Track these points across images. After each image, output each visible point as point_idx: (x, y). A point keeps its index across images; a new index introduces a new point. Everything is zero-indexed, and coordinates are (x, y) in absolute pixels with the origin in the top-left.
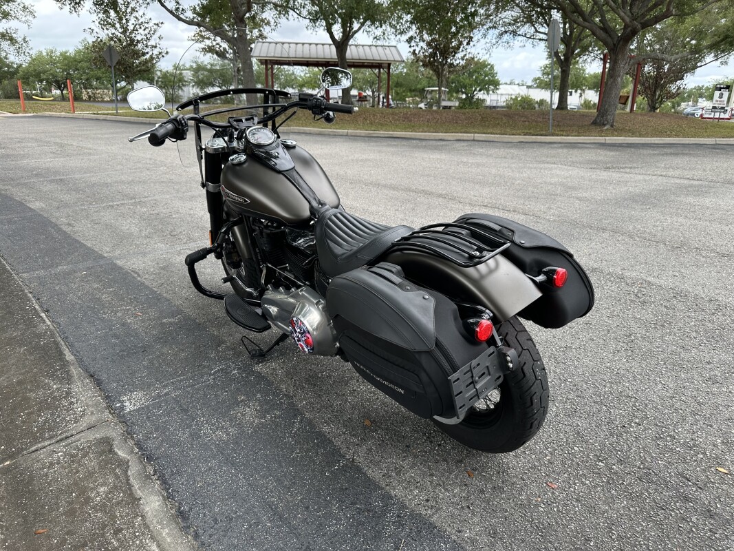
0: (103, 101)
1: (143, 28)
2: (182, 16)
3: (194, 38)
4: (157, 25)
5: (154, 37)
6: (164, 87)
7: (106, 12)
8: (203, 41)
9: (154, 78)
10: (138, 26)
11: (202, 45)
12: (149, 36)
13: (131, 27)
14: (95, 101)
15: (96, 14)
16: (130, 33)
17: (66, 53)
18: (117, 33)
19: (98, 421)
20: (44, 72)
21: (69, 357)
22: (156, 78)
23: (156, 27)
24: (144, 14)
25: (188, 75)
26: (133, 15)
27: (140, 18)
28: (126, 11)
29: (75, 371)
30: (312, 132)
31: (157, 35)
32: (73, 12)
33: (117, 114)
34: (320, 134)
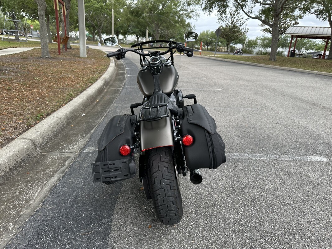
0: (222, 52)
1: (240, 21)
2: (250, 15)
3: (260, 25)
4: (246, 19)
5: (244, 25)
6: (248, 47)
7: (221, 14)
8: (264, 26)
9: (245, 42)
10: (238, 20)
11: (263, 28)
12: (241, 24)
13: (235, 21)
14: (219, 51)
15: (217, 16)
16: (234, 23)
17: (213, 31)
18: (229, 23)
19: (74, 151)
20: (203, 39)
21: (92, 131)
22: (246, 43)
23: (245, 20)
24: (242, 15)
25: (259, 41)
26: (238, 15)
27: (240, 17)
28: (235, 14)
29: (89, 135)
30: (297, 71)
31: (245, 24)
32: (209, 15)
33: (215, 57)
34: (301, 72)
